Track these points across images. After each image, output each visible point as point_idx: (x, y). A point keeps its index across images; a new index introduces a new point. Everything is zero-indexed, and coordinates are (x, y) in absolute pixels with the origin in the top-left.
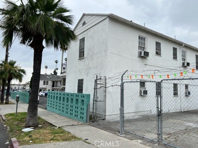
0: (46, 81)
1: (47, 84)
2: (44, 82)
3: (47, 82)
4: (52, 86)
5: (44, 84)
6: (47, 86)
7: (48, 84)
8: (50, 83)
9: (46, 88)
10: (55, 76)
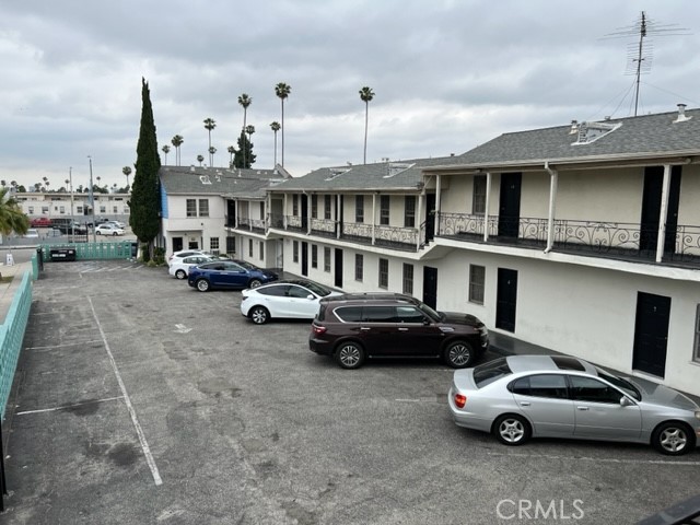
0: (197, 199)
1: (204, 213)
2: (190, 204)
3: (204, 203)
5: (189, 215)
6: (203, 220)
7: (207, 215)
8: (217, 208)
9: (200, 232)
10: (237, 173)
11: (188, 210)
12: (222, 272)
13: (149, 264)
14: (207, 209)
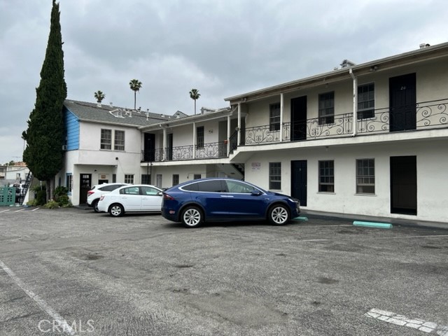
0: (113, 130)
1: (120, 147)
2: (105, 135)
3: (120, 136)
4: (140, 157)
5: (103, 147)
6: (118, 154)
7: (123, 148)
8: (133, 142)
9: (113, 167)
11: (102, 141)
12: (224, 195)
13: (48, 205)
14: (123, 142)
